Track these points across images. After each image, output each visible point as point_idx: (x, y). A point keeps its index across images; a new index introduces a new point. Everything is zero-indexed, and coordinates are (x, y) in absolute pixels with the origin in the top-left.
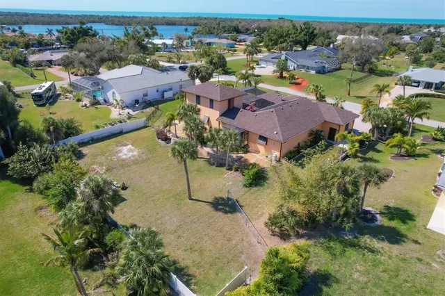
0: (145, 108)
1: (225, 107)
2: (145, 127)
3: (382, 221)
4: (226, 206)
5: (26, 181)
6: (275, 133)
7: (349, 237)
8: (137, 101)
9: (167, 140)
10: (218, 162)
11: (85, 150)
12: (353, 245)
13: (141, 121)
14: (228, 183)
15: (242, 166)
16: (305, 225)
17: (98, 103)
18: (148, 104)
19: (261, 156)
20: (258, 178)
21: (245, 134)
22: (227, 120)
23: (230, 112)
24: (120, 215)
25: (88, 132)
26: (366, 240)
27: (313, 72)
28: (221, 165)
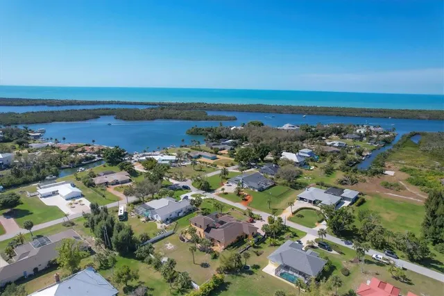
0: (171, 222)
1: (206, 227)
2: (173, 233)
3: (251, 269)
4: (205, 265)
5: (142, 259)
6: (222, 240)
7: (239, 274)
8: (167, 219)
9: (184, 240)
10: (203, 250)
11: (154, 246)
12: (239, 276)
13: (172, 231)
14: (206, 258)
15: (211, 251)
16: (226, 270)
17: (149, 220)
18: (173, 220)
19: (218, 248)
20: (215, 257)
21: (212, 240)
22: (206, 233)
23: (208, 230)
24: (176, 268)
25: (153, 238)
26: (244, 274)
27: (257, 191)
28: (204, 251)
